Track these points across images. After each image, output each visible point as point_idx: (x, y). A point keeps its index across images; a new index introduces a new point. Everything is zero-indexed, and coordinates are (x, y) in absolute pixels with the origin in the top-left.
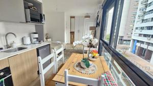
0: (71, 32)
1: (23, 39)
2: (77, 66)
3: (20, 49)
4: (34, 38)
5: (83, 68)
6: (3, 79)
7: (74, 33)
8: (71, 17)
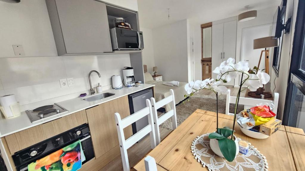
0: (203, 61)
1: (111, 79)
2: (199, 146)
3: (107, 95)
4: (128, 77)
5: (216, 156)
6: (80, 141)
7: (210, 60)
8: (203, 27)
